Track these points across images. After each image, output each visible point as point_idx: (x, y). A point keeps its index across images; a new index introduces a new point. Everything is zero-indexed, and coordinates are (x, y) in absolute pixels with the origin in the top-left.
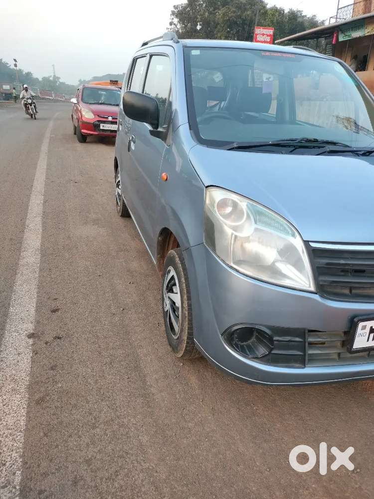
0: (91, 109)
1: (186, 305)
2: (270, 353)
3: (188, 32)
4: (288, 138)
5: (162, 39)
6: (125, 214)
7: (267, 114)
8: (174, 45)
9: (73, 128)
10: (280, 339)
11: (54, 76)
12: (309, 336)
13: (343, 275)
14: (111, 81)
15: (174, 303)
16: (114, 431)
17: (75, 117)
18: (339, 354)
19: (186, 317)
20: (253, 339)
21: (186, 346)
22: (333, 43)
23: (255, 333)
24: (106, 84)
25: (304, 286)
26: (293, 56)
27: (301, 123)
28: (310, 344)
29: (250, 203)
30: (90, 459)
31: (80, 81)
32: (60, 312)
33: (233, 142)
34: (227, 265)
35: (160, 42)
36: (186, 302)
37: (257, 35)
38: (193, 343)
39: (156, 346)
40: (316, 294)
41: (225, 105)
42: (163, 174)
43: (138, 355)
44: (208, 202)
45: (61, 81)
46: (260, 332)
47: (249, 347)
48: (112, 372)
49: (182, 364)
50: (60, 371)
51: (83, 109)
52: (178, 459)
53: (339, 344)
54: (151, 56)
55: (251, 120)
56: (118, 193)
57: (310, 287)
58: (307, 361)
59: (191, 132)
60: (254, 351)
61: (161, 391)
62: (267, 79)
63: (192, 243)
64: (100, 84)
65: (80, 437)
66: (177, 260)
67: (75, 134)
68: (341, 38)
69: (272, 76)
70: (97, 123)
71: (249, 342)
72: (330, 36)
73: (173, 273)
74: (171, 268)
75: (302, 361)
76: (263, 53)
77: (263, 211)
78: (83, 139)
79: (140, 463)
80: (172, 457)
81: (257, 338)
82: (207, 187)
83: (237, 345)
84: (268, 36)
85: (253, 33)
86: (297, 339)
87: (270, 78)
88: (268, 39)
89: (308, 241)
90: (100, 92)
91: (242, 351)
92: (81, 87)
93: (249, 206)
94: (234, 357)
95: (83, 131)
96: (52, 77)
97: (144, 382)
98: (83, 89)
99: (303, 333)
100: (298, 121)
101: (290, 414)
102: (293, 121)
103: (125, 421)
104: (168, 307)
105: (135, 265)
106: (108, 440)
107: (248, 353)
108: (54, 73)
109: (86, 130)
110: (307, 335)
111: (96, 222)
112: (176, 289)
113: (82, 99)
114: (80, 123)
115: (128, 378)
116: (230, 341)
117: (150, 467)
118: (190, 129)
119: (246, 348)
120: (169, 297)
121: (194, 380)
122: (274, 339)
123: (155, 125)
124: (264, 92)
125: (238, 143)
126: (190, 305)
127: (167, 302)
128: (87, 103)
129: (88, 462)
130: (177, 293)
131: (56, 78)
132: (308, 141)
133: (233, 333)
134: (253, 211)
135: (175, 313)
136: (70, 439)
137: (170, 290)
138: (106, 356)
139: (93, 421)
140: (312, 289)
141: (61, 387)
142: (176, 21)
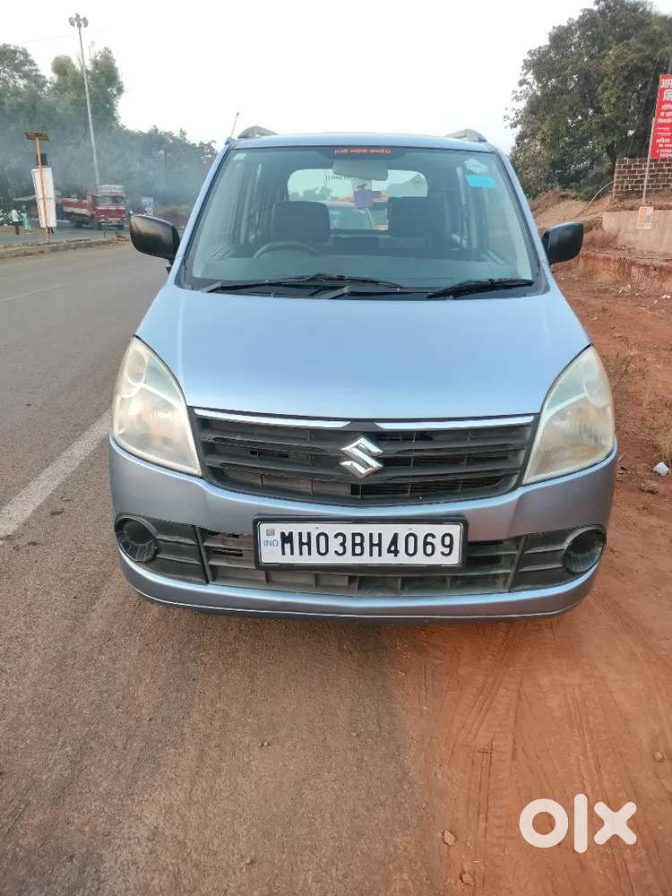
2: (155, 556)
10: (167, 538)
12: (203, 538)
18: (266, 575)
28: (209, 551)
32: (61, 515)
37: (664, 89)
40: (203, 479)
58: (209, 576)
59: (179, 269)
71: (147, 544)
75: (202, 575)
83: (126, 544)
86: (188, 541)
89: (191, 408)
91: (130, 552)
94: (123, 558)
99: (191, 532)
110: (200, 537)
118: (183, 264)
122: (158, 537)
125: (224, 282)
133: (119, 527)
140: (198, 471)
142: (530, 77)
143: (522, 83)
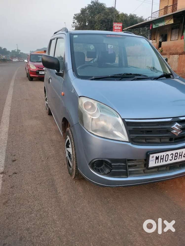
0: (34, 64)
1: (74, 153)
2: (111, 171)
3: (82, 26)
4: (118, 73)
5: (61, 31)
6: (50, 114)
7: (114, 63)
8: (66, 33)
9: (26, 74)
10: (115, 164)
11: (18, 49)
12: (128, 162)
13: (141, 134)
14: (44, 51)
15: (70, 153)
16: (41, 215)
17: (27, 68)
18: (144, 170)
19: (74, 158)
20: (104, 166)
21: (76, 173)
22: (150, 29)
23: (104, 163)
24: (42, 52)
25: (124, 139)
26: (121, 36)
27: (130, 67)
28: (129, 166)
29: (98, 103)
30: (29, 228)
31: (30, 51)
32: (16, 161)
33: (93, 77)
34: (89, 131)
35: (60, 32)
36: (74, 151)
37: (114, 26)
38: (78, 170)
39: (63, 174)
40: (129, 142)
41: (96, 60)
42: (62, 93)
43: (54, 179)
44: (80, 104)
45: (21, 52)
46: (106, 162)
47: (101, 169)
48: (41, 187)
49: (75, 182)
50: (16, 189)
51: (30, 65)
52: (71, 225)
53: (143, 166)
54: (57, 39)
55: (107, 66)
56: (47, 104)
57: (126, 139)
58: (128, 174)
59: (73, 73)
60: (104, 171)
61: (64, 195)
62: (110, 47)
63: (74, 123)
64: (39, 53)
65: (24, 218)
66: (70, 132)
67: (27, 77)
68: (154, 27)
69: (112, 46)
70: (38, 71)
71: (102, 167)
72: (149, 26)
73: (68, 138)
74: (68, 136)
75: (126, 174)
76: (107, 36)
77: (104, 107)
78: (31, 79)
79: (53, 228)
80: (68, 224)
81: (105, 165)
82: (79, 97)
83: (96, 169)
84: (120, 27)
85: (113, 26)
86: (123, 164)
87: (111, 47)
88: (120, 28)
89: (124, 119)
90: (39, 56)
91: (98, 171)
92: (29, 55)
93: (98, 104)
94: (95, 174)
95: (31, 75)
96: (17, 50)
97: (57, 191)
98: (30, 55)
99: (125, 161)
100: (129, 66)
101: (125, 201)
102: (127, 66)
103: (46, 209)
104: (67, 155)
105: (54, 137)
106: (37, 219)
107: (101, 172)
108: (17, 48)
109: (32, 74)
110: (127, 162)
111: (36, 118)
112: (70, 146)
113: (30, 60)
114: (29, 72)
115: (49, 190)
116: (92, 167)
117: (57, 230)
118: (73, 71)
119: (100, 170)
120: (67, 150)
121: (80, 189)
122: (112, 165)
123: (58, 70)
124: (109, 53)
125: (95, 77)
126: (75, 153)
127: (67, 153)
128: (33, 62)
129: (28, 229)
130: (70, 148)
131: (19, 51)
132: (127, 74)
133: (93, 163)
134: (99, 106)
135: (70, 157)
136: (19, 220)
137: (68, 147)
138: (38, 181)
139: (31, 211)
140: (127, 140)
141: (16, 196)
142: (76, 21)
143: (74, 23)
